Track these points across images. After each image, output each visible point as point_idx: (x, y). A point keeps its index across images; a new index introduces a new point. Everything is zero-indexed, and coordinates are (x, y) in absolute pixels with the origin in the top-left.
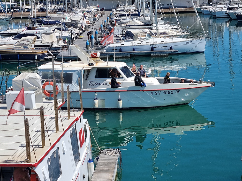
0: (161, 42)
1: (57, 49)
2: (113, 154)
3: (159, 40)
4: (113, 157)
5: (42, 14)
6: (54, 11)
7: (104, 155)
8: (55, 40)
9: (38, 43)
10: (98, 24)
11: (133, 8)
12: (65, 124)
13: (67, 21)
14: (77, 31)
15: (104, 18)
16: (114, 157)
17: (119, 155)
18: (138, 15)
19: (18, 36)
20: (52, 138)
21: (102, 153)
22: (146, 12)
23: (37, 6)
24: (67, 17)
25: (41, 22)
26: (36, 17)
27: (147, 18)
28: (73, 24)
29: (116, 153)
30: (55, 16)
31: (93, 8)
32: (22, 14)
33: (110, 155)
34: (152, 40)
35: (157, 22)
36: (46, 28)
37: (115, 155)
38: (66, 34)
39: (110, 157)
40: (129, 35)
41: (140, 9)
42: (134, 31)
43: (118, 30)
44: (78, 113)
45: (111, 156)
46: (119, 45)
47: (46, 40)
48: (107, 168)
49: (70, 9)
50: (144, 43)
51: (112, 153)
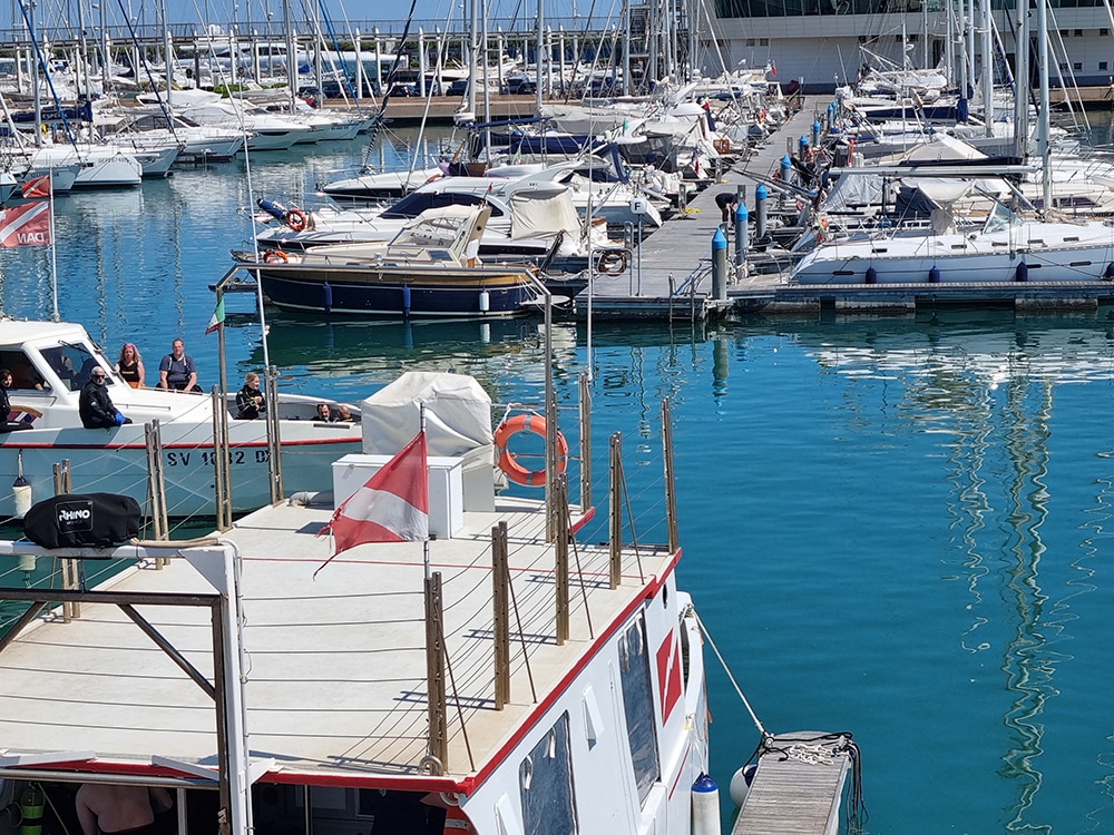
0: (1065, 240)
1: (577, 264)
2: (821, 758)
3: (1053, 234)
4: (821, 770)
5: (516, 103)
6: (570, 93)
7: (781, 760)
8: (571, 223)
9: (492, 237)
10: (772, 154)
11: (934, 82)
12: (599, 607)
13: (628, 138)
14: (672, 183)
15: (800, 126)
16: (826, 770)
17: (850, 765)
18: (959, 114)
19: (408, 204)
20: (539, 668)
21: (768, 750)
22: (998, 99)
23: (497, 67)
24: (630, 122)
25: (514, 144)
26: (488, 121)
27: (1003, 131)
28: (657, 153)
29: (834, 751)
30: (576, 113)
31: (747, 81)
32: (426, 106)
33: (806, 760)
34: (1022, 233)
35: (1045, 149)
36: (534, 171)
37: (832, 761)
38: (620, 196)
39: (805, 768)
40: (912, 209)
41: (969, 86)
42: (934, 190)
43: (861, 184)
44: (657, 565)
45: (811, 768)
46: (863, 250)
47: (531, 224)
48: (792, 822)
49: (644, 85)
50: (983, 243)
51: (816, 750)
